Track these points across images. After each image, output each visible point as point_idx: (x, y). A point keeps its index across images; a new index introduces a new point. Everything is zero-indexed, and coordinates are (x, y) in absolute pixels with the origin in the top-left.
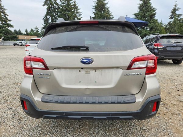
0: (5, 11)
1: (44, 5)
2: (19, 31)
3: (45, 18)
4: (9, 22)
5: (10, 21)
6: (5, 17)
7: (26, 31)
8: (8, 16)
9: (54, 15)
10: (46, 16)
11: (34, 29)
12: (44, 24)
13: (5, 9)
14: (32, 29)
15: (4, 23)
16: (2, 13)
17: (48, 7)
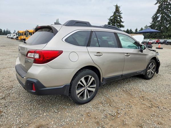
0: (121, 15)
1: (156, 4)
2: (131, 30)
3: (154, 17)
4: (122, 24)
5: (123, 22)
6: (120, 19)
7: (136, 30)
8: (122, 18)
9: (166, 11)
10: (156, 14)
11: (144, 28)
12: (152, 22)
13: (121, 13)
14: (142, 28)
15: (118, 24)
16: (119, 16)
17: (160, 5)
